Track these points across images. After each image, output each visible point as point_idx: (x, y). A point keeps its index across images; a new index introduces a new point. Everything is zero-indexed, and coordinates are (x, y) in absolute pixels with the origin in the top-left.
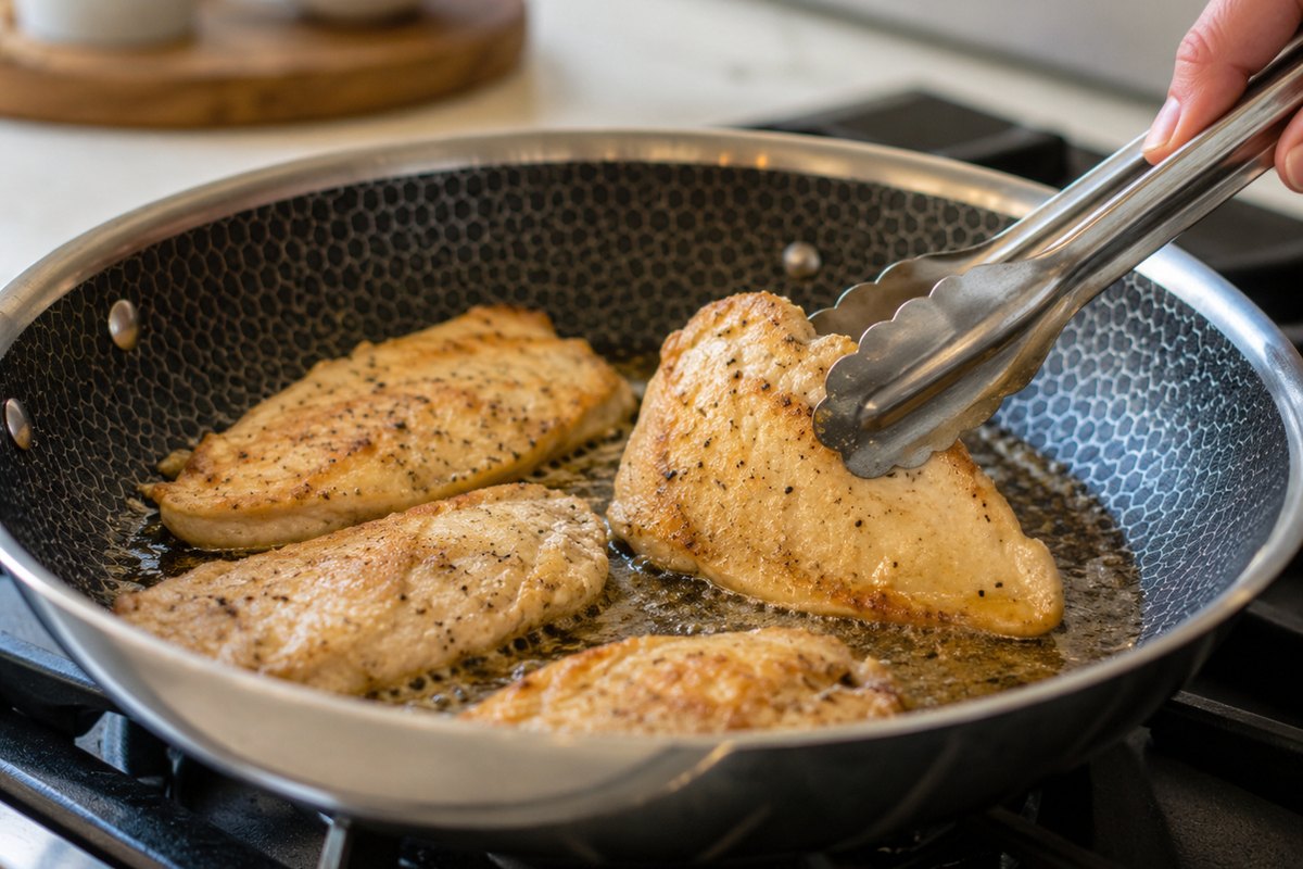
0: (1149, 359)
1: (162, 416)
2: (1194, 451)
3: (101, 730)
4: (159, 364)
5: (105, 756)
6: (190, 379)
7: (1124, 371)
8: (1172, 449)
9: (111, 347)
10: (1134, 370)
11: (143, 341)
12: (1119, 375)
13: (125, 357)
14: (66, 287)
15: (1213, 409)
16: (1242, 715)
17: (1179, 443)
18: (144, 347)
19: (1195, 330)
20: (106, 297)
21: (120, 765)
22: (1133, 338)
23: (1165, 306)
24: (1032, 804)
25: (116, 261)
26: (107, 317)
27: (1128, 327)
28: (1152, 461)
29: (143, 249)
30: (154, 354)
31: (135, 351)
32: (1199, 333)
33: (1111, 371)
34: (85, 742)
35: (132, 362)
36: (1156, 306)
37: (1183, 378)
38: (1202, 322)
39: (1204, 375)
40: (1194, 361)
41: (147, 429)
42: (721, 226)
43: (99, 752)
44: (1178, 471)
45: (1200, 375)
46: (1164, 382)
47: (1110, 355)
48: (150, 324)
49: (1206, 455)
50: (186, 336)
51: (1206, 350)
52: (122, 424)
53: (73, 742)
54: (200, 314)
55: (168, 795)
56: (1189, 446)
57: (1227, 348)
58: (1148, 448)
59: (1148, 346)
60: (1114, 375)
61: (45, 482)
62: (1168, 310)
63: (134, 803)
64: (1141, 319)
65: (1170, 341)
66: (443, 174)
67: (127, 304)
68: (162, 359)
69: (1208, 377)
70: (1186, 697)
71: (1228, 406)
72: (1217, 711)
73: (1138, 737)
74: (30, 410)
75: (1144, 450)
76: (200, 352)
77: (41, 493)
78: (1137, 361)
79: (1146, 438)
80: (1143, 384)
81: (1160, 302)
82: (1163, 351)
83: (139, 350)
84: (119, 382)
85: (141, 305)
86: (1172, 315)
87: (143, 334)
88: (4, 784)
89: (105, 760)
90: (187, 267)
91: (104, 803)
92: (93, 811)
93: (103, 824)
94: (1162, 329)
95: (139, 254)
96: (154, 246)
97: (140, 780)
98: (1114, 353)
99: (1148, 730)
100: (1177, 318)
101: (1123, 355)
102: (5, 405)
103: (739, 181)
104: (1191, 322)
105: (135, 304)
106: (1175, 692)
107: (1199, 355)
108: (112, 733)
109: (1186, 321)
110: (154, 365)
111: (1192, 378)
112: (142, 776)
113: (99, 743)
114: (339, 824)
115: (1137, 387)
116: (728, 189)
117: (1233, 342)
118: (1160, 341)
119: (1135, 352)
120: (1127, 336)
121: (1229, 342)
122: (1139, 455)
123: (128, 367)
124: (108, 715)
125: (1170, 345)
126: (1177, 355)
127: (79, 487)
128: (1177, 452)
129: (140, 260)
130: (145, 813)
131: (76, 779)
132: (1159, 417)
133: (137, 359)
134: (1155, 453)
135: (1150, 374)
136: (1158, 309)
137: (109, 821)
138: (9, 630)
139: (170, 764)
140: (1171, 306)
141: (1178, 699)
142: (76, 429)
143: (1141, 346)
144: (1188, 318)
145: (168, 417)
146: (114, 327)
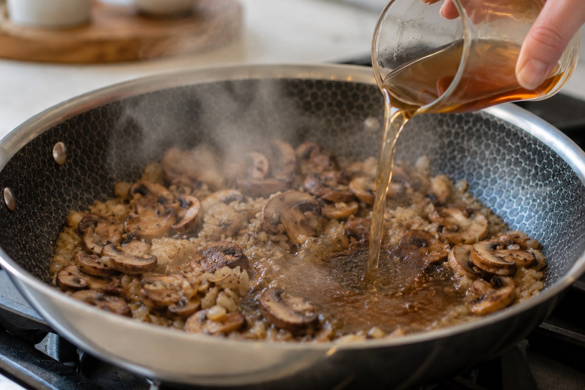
0: (530, 171)
1: (78, 196)
2: (550, 214)
3: (47, 341)
4: (76, 172)
5: (48, 353)
6: (91, 179)
7: (518, 176)
8: (540, 212)
9: (54, 164)
10: (524, 175)
11: (69, 161)
12: (516, 178)
13: (61, 168)
14: (32, 137)
15: (559, 194)
16: (570, 333)
17: (544, 209)
18: (70, 164)
19: (551, 157)
20: (52, 141)
21: (55, 356)
22: (522, 161)
23: (537, 146)
24: (474, 374)
25: (57, 124)
26: (52, 150)
27: (521, 155)
28: (531, 218)
29: (69, 119)
30: (74, 167)
31: (65, 166)
32: (553, 159)
33: (512, 176)
34: (39, 347)
35: (64, 171)
36: (533, 146)
37: (545, 180)
38: (554, 154)
39: (555, 178)
40: (550, 172)
41: (70, 201)
42: (336, 109)
43: (46, 350)
44: (543, 223)
45: (553, 178)
46: (537, 181)
47: (512, 169)
48: (72, 154)
49: (555, 215)
50: (89, 159)
51: (556, 167)
52: (59, 199)
53: (34, 346)
54: (96, 148)
55: (77, 370)
56: (548, 211)
57: (565, 166)
58: (529, 212)
59: (529, 165)
60: (514, 178)
61: (22, 225)
62: (539, 148)
63: (61, 375)
64: (526, 151)
65: (540, 162)
66: (208, 84)
67: (62, 144)
68: (78, 169)
70: (545, 325)
71: (565, 192)
72: (559, 332)
73: (523, 344)
74: (15, 193)
75: (527, 212)
76: (95, 166)
77: (20, 230)
78: (524, 172)
79: (528, 207)
80: (527, 182)
81: (535, 144)
82: (536, 167)
83: (67, 164)
84: (58, 180)
85: (68, 144)
86: (540, 150)
87: (68, 158)
88: (2, 366)
89: (49, 355)
90: (90, 127)
91: (48, 375)
92: (42, 377)
93: (47, 384)
94: (536, 157)
95: (67, 121)
96: (75, 117)
97: (64, 364)
98: (514, 168)
99: (527, 341)
100: (543, 152)
101: (518, 169)
102: (3, 190)
103: (344, 88)
104: (549, 154)
105: (66, 144)
106: (540, 323)
107: (553, 169)
108: (52, 341)
109: (547, 153)
110: (73, 171)
111: (550, 179)
112: (66, 362)
113: (46, 347)
114: (155, 384)
115: (524, 184)
116: (339, 92)
117: (568, 163)
118: (535, 162)
119: (524, 167)
120: (520, 160)
121: (566, 164)
122: (525, 215)
123: (62, 172)
124: (50, 334)
125: (540, 164)
126: (543, 169)
127: (38, 228)
128: (543, 213)
129: (68, 124)
130: (67, 379)
131: (35, 363)
132: (535, 198)
133: (66, 169)
134: (533, 214)
135: (530, 177)
136: (534, 148)
137: (50, 383)
138: (4, 295)
139: (78, 356)
140: (540, 146)
141: (541, 326)
142: (36, 200)
143: (526, 164)
144: (548, 151)
145: (80, 196)
146: (55, 155)
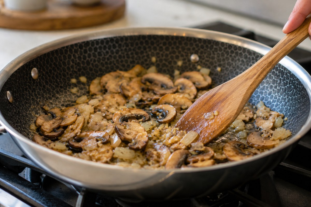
0: (277, 81)
1: (44, 95)
2: (288, 103)
3: (25, 172)
4: (43, 83)
5: (26, 178)
6: (50, 87)
7: (271, 84)
8: (283, 102)
9: (32, 79)
10: (274, 84)
12: (270, 85)
13: (35, 82)
14: (21, 65)
15: (292, 93)
16: (297, 168)
17: (284, 101)
18: (40, 79)
19: (288, 74)
20: (31, 67)
21: (29, 180)
22: (273, 76)
23: (281, 68)
24: (246, 189)
25: (33, 59)
26: (31, 72)
27: (272, 73)
28: (278, 105)
29: (39, 56)
30: (42, 81)
31: (37, 80)
33: (268, 84)
34: (21, 175)
35: (37, 82)
36: (279, 68)
37: (285, 86)
38: (290, 72)
39: (290, 85)
41: (40, 98)
42: (175, 50)
43: (24, 176)
44: (284, 108)
45: (289, 85)
46: (281, 87)
47: (268, 80)
48: (41, 74)
49: (291, 104)
50: (50, 76)
51: (291, 79)
52: (35, 97)
53: (18, 174)
54: (53, 71)
55: (40, 187)
56: (287, 102)
58: (277, 102)
59: (277, 78)
60: (269, 85)
61: (16, 110)
62: (282, 69)
63: (33, 189)
64: (275, 71)
65: (282, 77)
66: (110, 38)
67: (35, 69)
68: (44, 82)
69: (291, 85)
70: (283, 164)
71: (296, 92)
72: (291, 167)
73: (271, 173)
74: (12, 94)
75: (276, 103)
76: (53, 80)
77: (15, 113)
78: (274, 82)
79: (276, 100)
80: (276, 87)
82: (280, 79)
83: (38, 80)
84: (34, 87)
85: (39, 69)
86: (283, 70)
87: (39, 76)
88: (2, 185)
89: (26, 179)
90: (50, 60)
91: (25, 189)
92: (23, 191)
93: (25, 194)
94: (280, 74)
95: (38, 57)
96: (42, 55)
97: (34, 184)
99: (274, 172)
100: (283, 71)
101: (271, 80)
102: (7, 92)
103: (180, 39)
104: (287, 72)
105: (37, 68)
106: (280, 162)
107: (289, 80)
108: (27, 172)
109: (286, 72)
110: (42, 83)
111: (287, 85)
114: (81, 194)
116: (177, 41)
118: (280, 77)
119: (274, 80)
120: (272, 76)
121: (296, 77)
122: (275, 104)
123: (36, 84)
124: (26, 168)
125: (282, 78)
126: (284, 80)
127: (24, 112)
128: (284, 103)
129: (39, 59)
130: (35, 191)
131: (19, 184)
132: (280, 95)
133: (38, 82)
134: (279, 103)
135: (277, 85)
136: (279, 69)
137: (27, 193)
138: (3, 148)
139: (41, 180)
140: (282, 68)
141: (281, 164)
142: (23, 98)
143: (275, 78)
144: (286, 71)
146: (32, 74)
